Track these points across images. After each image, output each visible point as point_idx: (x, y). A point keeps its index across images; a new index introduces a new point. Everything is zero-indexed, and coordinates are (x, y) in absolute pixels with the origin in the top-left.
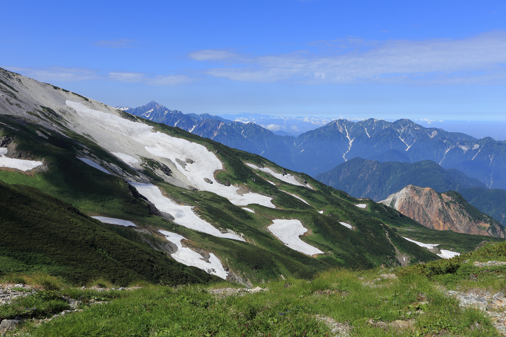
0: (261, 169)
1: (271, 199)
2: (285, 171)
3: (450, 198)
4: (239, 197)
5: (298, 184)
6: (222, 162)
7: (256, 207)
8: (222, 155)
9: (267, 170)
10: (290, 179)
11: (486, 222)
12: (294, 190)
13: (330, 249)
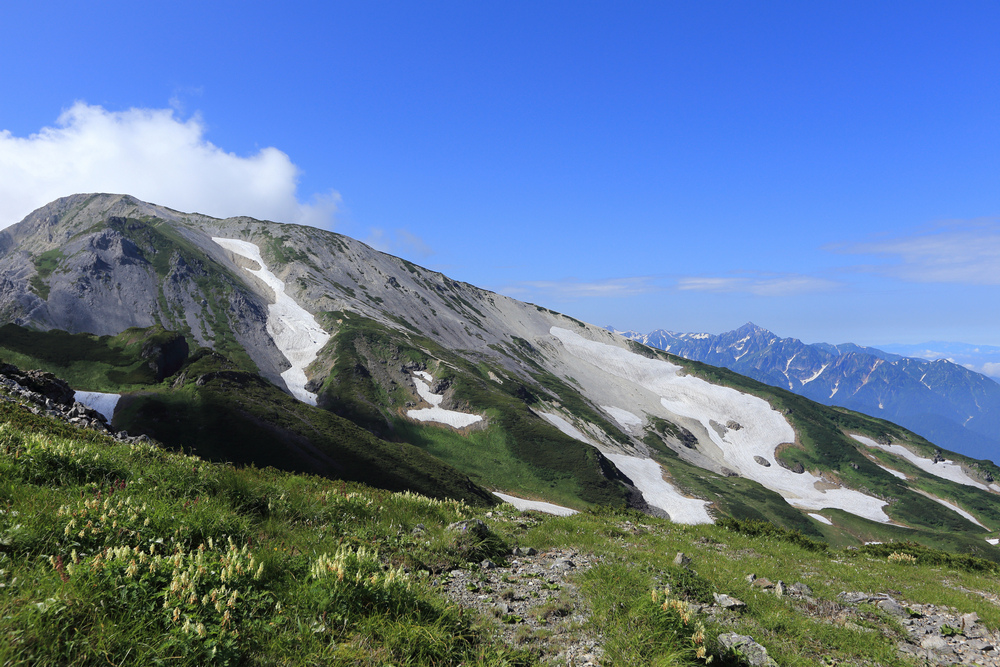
0: (885, 447)
1: (884, 503)
2: (941, 454)
4: (818, 494)
5: (969, 481)
7: (837, 515)
8: (797, 417)
9: (897, 449)
10: (951, 472)
12: (947, 492)
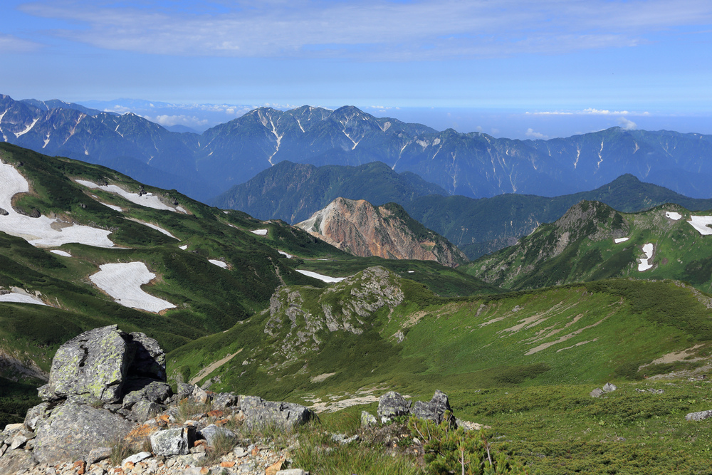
0: (104, 188)
1: (109, 232)
2: (143, 189)
3: (389, 213)
4: (55, 233)
5: (163, 207)
6: (27, 180)
7: (75, 248)
8: (28, 169)
9: (113, 188)
10: (151, 201)
11: (431, 240)
12: (151, 217)
13: (187, 300)
